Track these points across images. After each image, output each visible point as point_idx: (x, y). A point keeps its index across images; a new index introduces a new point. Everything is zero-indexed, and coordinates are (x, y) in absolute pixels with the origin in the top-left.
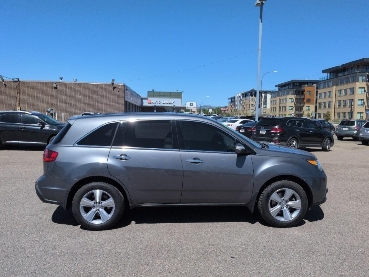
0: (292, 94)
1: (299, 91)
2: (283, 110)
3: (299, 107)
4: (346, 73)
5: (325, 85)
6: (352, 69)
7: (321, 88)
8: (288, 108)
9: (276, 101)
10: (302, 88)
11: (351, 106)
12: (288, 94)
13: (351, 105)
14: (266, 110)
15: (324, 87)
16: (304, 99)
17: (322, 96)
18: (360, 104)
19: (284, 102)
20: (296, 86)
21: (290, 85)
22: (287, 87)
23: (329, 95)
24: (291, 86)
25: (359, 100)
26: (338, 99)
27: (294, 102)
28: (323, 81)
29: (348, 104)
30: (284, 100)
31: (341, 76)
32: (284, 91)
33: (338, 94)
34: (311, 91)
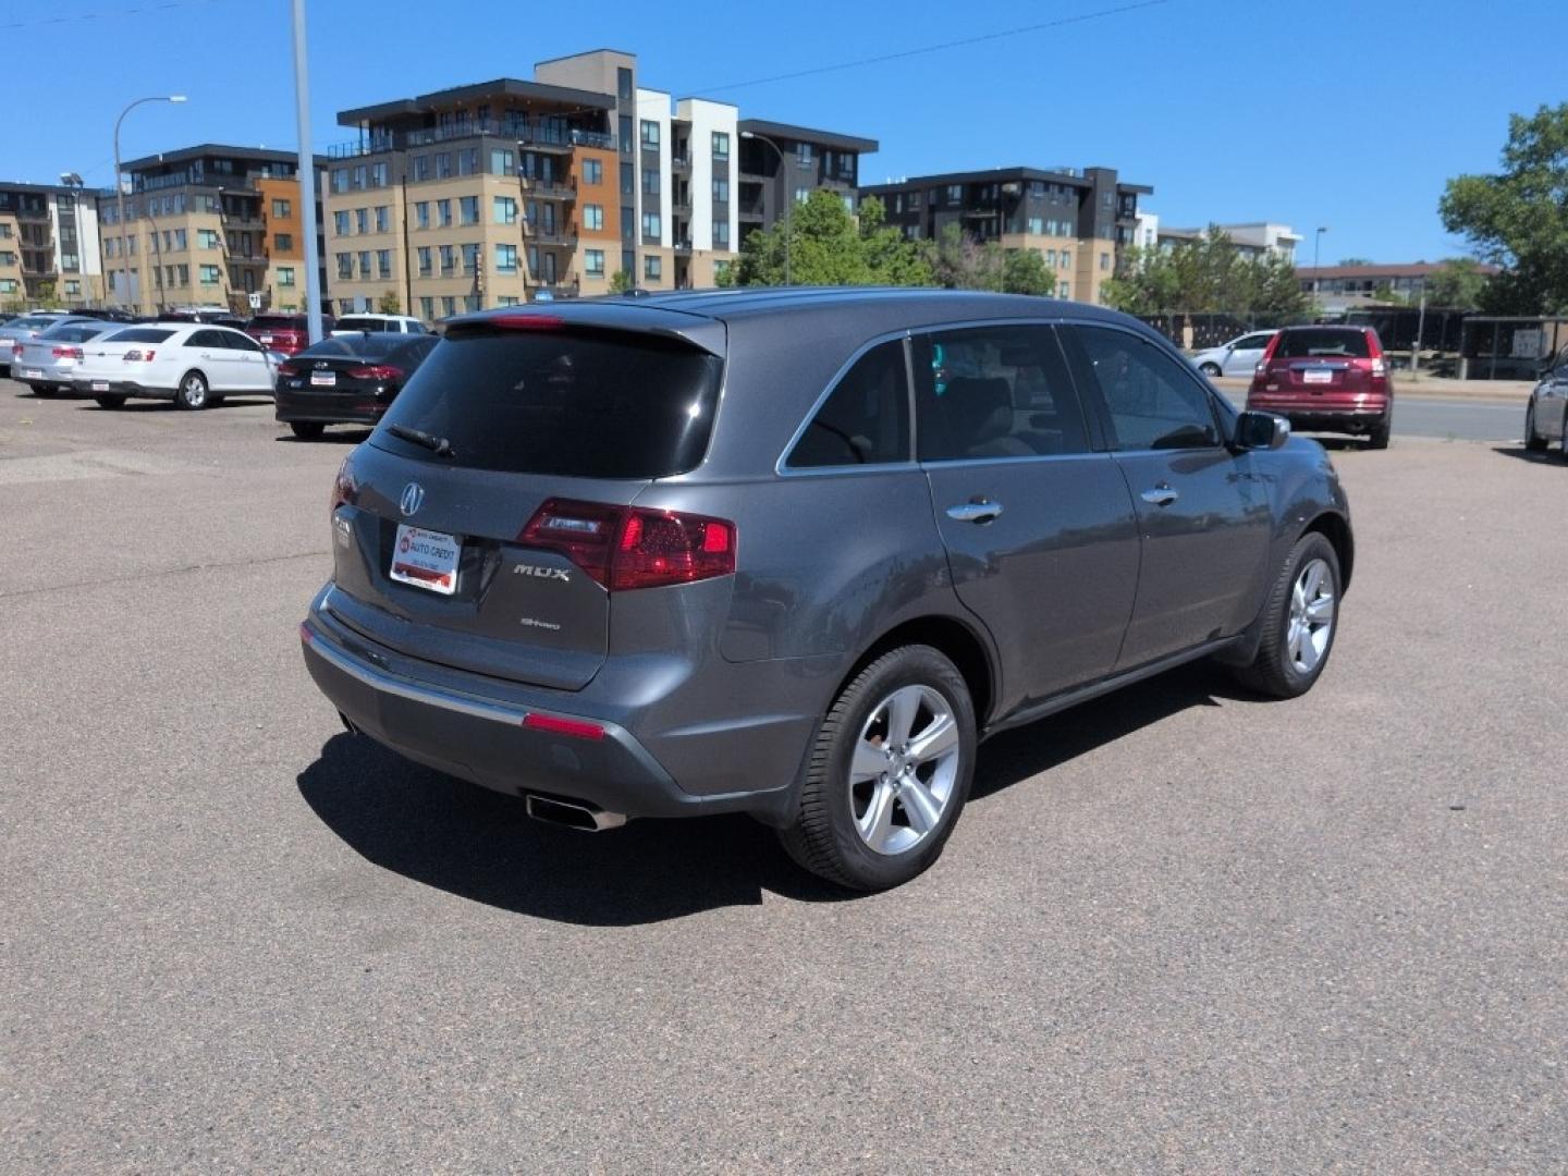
0: (209, 210)
1: (236, 199)
2: (171, 282)
3: (246, 271)
4: (439, 133)
5: (357, 179)
6: (457, 121)
7: (340, 190)
8: (198, 275)
9: (131, 237)
10: (249, 185)
11: (473, 270)
12: (189, 207)
13: (475, 268)
14: (78, 282)
15: (354, 187)
16: (263, 234)
17: (347, 225)
18: (505, 264)
19: (176, 244)
20: (221, 172)
21: (191, 169)
22: (179, 177)
23: (379, 223)
24: (195, 172)
25: (499, 246)
26: (417, 240)
27: (220, 249)
28: (344, 159)
29: (461, 264)
30: (173, 235)
31: (419, 142)
32: (168, 191)
33: (415, 222)
34: (287, 201)
